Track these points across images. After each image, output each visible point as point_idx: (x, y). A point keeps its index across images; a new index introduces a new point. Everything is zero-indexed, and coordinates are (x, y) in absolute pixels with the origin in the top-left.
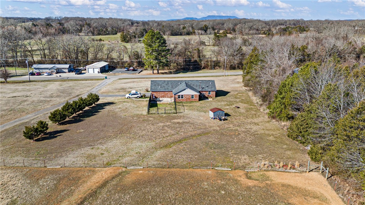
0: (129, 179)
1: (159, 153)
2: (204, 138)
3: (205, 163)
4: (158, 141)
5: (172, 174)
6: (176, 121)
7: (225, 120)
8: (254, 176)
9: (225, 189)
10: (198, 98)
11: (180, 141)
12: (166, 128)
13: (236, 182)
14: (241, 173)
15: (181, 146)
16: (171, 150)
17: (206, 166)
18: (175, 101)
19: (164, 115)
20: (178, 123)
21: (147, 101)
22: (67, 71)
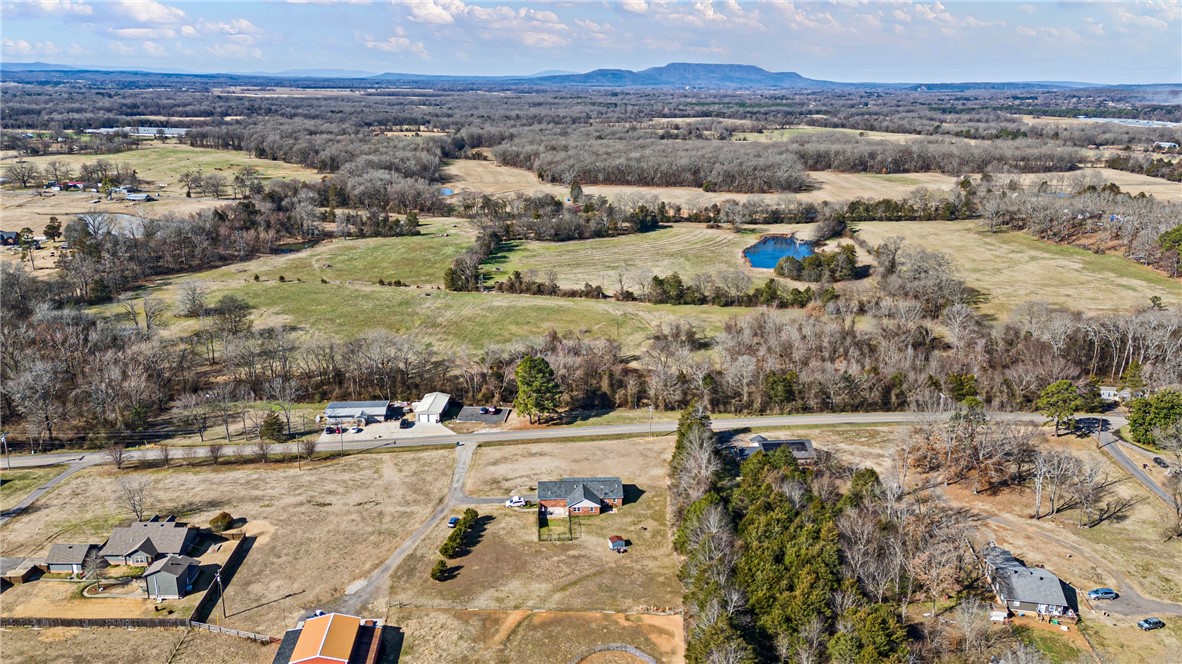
0: (536, 620)
1: (557, 596)
2: (598, 580)
3: (595, 606)
4: (555, 582)
5: (569, 617)
6: (571, 553)
7: (625, 551)
8: (632, 618)
9: (606, 628)
10: (598, 511)
11: (575, 583)
12: (561, 565)
13: (617, 623)
14: (622, 615)
15: (576, 588)
16: (568, 593)
17: (596, 609)
18: (570, 515)
19: (558, 543)
20: (574, 556)
21: (534, 512)
22: (382, 418)
